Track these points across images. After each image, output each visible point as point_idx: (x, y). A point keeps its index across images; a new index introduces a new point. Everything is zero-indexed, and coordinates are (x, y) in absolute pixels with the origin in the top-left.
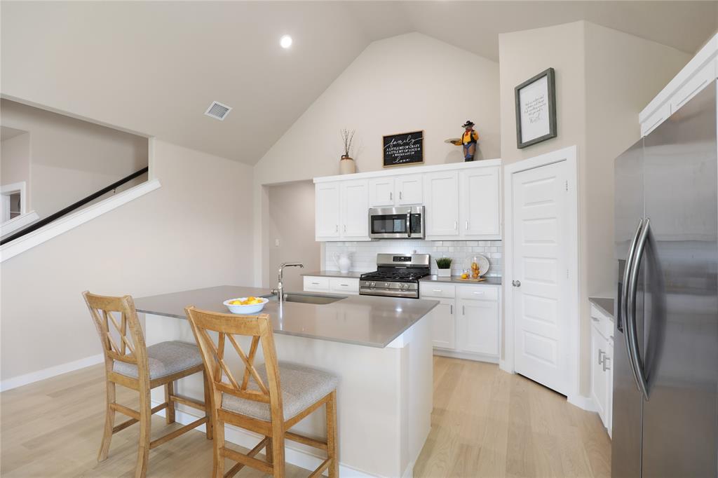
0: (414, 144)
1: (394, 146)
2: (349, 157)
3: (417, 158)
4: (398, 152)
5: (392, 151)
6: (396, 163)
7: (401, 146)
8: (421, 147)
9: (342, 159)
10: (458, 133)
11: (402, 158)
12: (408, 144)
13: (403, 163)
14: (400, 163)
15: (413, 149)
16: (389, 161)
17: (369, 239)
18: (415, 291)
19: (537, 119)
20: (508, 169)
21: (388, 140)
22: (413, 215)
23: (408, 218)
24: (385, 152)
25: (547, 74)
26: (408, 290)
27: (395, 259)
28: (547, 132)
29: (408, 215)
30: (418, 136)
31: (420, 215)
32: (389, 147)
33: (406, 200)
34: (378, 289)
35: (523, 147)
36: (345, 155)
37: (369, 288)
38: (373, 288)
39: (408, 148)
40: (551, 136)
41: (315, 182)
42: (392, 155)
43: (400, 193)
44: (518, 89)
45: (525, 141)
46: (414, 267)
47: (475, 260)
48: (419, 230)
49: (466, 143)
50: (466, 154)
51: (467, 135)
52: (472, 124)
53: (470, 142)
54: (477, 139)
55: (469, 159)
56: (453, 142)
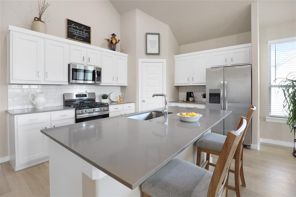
0: (86, 32)
1: (74, 28)
2: (42, 20)
3: (87, 40)
4: (77, 33)
5: (72, 30)
6: (74, 39)
7: (78, 30)
8: (89, 35)
9: (35, 20)
10: (109, 37)
11: (79, 37)
12: (82, 31)
13: (79, 40)
15: (85, 35)
16: (70, 35)
17: (67, 84)
18: (108, 110)
19: (153, 47)
20: (140, 60)
21: (70, 22)
22: (97, 72)
23: (96, 73)
24: (68, 30)
25: (158, 34)
26: (105, 111)
27: (77, 96)
28: (157, 52)
29: (96, 71)
30: (88, 29)
31: (100, 72)
32: (70, 27)
33: (92, 63)
34: (89, 113)
35: (147, 54)
36: (38, 17)
37: (84, 113)
38: (86, 113)
39: (82, 33)
40: (158, 54)
41: (9, 29)
42: (72, 33)
43: (89, 58)
44: (147, 34)
45: (148, 52)
46: (88, 100)
47: (120, 94)
48: (99, 79)
49: (114, 43)
50: (113, 48)
51: (114, 39)
52: (115, 35)
53: (116, 43)
54: (118, 43)
55: (114, 50)
56: (108, 40)
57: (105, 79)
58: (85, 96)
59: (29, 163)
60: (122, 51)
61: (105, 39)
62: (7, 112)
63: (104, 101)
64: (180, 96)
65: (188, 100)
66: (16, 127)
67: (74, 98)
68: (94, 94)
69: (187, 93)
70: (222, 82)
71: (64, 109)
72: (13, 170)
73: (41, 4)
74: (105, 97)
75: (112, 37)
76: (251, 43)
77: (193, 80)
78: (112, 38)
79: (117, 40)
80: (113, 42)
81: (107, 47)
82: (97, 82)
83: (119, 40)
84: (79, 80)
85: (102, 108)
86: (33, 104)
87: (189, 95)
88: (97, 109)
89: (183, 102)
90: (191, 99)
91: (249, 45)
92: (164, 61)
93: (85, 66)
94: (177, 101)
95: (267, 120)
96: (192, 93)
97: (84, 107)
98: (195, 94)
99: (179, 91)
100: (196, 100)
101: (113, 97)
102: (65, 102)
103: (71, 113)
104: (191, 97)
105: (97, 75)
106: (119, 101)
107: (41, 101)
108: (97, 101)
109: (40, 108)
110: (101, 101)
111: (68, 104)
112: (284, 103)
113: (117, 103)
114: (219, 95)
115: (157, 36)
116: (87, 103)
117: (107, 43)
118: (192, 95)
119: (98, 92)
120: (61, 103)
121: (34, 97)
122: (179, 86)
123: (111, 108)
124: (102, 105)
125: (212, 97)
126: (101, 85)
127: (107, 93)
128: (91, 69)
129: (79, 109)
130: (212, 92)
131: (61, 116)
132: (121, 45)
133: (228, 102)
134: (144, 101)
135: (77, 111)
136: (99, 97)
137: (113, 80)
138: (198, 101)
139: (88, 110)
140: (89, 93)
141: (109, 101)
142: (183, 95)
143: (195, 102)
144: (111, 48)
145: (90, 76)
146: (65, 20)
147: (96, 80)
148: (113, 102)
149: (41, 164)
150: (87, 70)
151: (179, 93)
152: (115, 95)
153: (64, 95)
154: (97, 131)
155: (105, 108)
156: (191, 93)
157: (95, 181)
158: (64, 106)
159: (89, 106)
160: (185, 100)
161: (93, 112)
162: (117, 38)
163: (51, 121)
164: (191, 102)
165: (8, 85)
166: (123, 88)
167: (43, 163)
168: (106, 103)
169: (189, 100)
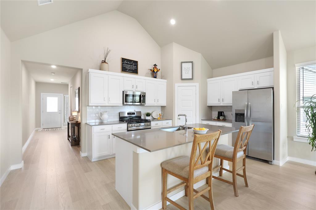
0: (134, 65)
1: (126, 64)
2: (106, 62)
3: (135, 71)
4: (128, 67)
5: (125, 65)
6: (127, 72)
7: (129, 64)
8: (137, 67)
9: (102, 62)
10: (151, 67)
11: (129, 70)
12: (132, 65)
13: (130, 72)
14: (129, 72)
15: (134, 68)
16: (124, 70)
17: (122, 105)
18: (150, 125)
19: (188, 73)
20: (177, 85)
21: (123, 60)
22: (143, 95)
23: (142, 97)
24: (122, 65)
25: (192, 62)
26: (148, 125)
27: (128, 114)
28: (191, 77)
29: (141, 95)
30: (136, 63)
31: (145, 96)
32: (124, 63)
33: (139, 89)
34: (136, 127)
35: (182, 79)
36: (104, 60)
37: (133, 127)
38: (134, 126)
39: (132, 67)
40: (192, 79)
41: (89, 71)
42: (125, 67)
43: (137, 86)
44: (182, 63)
45: (183, 78)
46: (136, 117)
47: (160, 112)
48: (144, 101)
49: (156, 72)
50: (154, 75)
51: (156, 69)
52: (156, 66)
53: (157, 72)
54: (159, 71)
55: (155, 77)
56: (151, 70)
57: (149, 101)
58: (134, 114)
59: (99, 157)
60: (162, 78)
61: (149, 69)
62: (86, 123)
63: (148, 118)
64: (213, 115)
65: (218, 119)
66: (93, 133)
67: (126, 115)
68: (140, 112)
69: (219, 112)
70: (247, 103)
71: (120, 123)
72: (91, 161)
73: (106, 51)
74: (148, 115)
75: (154, 66)
76: (273, 68)
77: (223, 101)
78: (154, 68)
79: (158, 69)
80: (154, 71)
81: (150, 75)
82: (142, 104)
83: (159, 69)
84: (129, 102)
85: (146, 123)
86: (101, 119)
87: (220, 114)
88: (142, 124)
89: (214, 120)
90: (221, 118)
91: (272, 69)
92: (197, 85)
93: (133, 92)
94: (210, 119)
95: (295, 140)
96: (223, 112)
97: (133, 122)
98: (226, 114)
99: (212, 110)
100: (227, 119)
101: (154, 115)
102: (121, 118)
103: (124, 126)
104: (222, 116)
105: (142, 98)
106: (159, 118)
107: (105, 117)
108: (142, 118)
109: (105, 122)
110: (145, 118)
111: (122, 119)
112: (307, 123)
113: (157, 120)
114: (244, 114)
115: (191, 64)
116: (135, 120)
117: (150, 72)
118: (223, 114)
119: (143, 111)
120: (117, 119)
121: (101, 114)
122: (212, 106)
123: (153, 124)
124: (146, 121)
125: (238, 117)
126: (145, 105)
127: (150, 112)
128: (138, 93)
129: (130, 124)
130: (237, 112)
131: (119, 128)
132: (161, 73)
133: (252, 121)
134: (180, 119)
135: (128, 125)
136: (144, 115)
137: (155, 101)
138: (229, 119)
139: (136, 125)
140: (137, 112)
141: (152, 118)
142: (215, 114)
143: (227, 120)
144: (153, 75)
145: (137, 99)
146: (120, 59)
147: (142, 102)
148: (155, 119)
149: (106, 159)
150: (135, 95)
151: (212, 113)
152: (156, 114)
153: (119, 113)
154: (142, 141)
155: (148, 124)
156: (221, 112)
157: (138, 154)
158: (119, 121)
159: (136, 122)
160: (216, 118)
161: (139, 126)
162: (158, 67)
163: (112, 131)
164: (221, 121)
165: (87, 107)
166: (163, 107)
167: (107, 159)
168: (149, 120)
169: (220, 119)
